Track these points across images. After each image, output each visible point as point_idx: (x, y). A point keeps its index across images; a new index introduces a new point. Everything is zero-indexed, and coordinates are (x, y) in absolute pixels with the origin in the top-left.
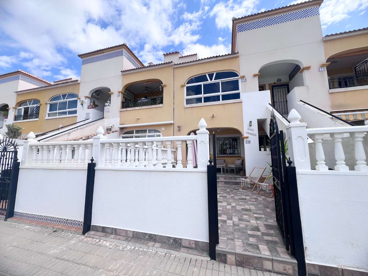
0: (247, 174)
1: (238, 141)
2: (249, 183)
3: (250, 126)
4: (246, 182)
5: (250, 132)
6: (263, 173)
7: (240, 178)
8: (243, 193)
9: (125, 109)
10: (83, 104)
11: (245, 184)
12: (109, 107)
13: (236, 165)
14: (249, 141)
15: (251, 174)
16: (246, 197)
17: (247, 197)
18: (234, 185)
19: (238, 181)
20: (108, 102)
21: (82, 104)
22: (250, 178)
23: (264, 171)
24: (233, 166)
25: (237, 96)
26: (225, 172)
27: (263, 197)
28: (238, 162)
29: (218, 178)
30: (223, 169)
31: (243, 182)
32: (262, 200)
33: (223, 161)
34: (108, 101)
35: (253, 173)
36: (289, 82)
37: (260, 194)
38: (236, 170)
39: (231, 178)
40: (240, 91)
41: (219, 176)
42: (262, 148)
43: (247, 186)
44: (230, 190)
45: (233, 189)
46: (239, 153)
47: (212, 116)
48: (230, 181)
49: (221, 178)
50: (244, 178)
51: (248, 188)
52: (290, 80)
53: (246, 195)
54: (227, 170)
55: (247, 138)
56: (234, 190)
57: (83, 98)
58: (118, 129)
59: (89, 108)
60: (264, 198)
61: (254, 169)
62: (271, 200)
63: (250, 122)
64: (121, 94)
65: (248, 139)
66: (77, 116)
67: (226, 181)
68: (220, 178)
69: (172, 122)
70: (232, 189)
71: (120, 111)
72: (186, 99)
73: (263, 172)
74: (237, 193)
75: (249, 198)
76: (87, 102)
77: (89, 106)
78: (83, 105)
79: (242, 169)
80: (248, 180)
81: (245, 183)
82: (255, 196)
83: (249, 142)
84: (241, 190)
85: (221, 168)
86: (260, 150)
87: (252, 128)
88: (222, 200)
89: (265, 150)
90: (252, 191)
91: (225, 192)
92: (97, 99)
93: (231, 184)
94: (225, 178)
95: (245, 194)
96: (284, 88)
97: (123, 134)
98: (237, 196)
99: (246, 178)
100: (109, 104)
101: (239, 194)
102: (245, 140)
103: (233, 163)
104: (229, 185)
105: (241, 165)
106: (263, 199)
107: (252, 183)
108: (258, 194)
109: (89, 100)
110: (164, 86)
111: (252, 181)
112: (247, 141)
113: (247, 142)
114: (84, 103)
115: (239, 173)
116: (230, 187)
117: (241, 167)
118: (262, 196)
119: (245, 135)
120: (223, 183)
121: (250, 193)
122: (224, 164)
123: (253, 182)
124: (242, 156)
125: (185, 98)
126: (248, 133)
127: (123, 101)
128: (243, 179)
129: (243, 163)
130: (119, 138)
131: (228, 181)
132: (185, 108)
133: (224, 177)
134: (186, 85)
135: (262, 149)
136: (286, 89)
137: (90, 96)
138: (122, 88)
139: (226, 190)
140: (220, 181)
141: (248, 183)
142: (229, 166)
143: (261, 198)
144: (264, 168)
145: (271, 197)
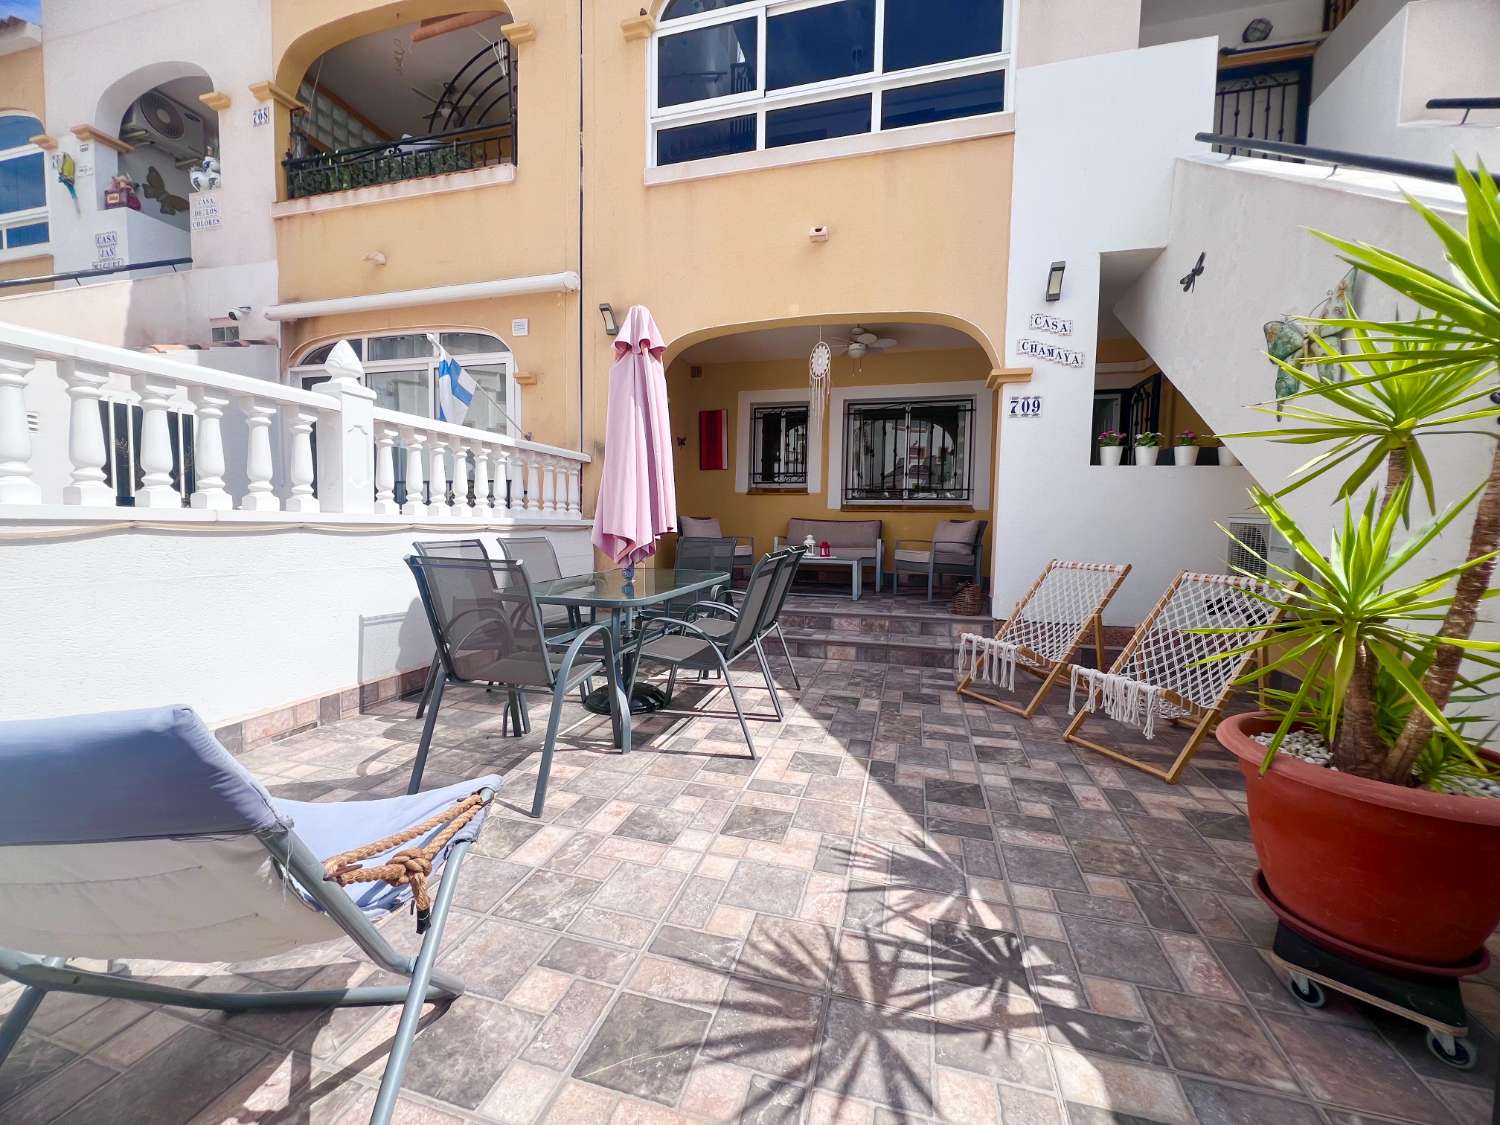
0: (1001, 607)
1: (961, 424)
2: (1009, 663)
3: (1053, 298)
4: (991, 657)
5: (1046, 339)
6: (1105, 603)
7: (957, 628)
8: (961, 732)
9: (300, 206)
10: (77, 181)
11: (980, 666)
12: (213, 194)
13: (937, 553)
14: (1031, 402)
15: (1028, 606)
16: (979, 774)
17: (994, 778)
18: (914, 664)
19: (943, 643)
20: (208, 164)
21: (69, 183)
22: (1019, 629)
23: (1118, 584)
24: (924, 557)
25: (985, 95)
26: (878, 588)
27: (1109, 777)
28: (953, 535)
29: (830, 620)
30: (868, 571)
31: (969, 652)
32: (1105, 806)
33: (870, 531)
34: (207, 159)
35: (1040, 599)
36: (1319, 43)
37: (1080, 745)
38: (940, 576)
39: (898, 626)
40: (1009, 57)
41: (836, 611)
42: (1107, 445)
43: (995, 681)
44: (884, 705)
45: (907, 697)
46: (965, 486)
47: (813, 232)
48: (895, 640)
49: (844, 622)
50: (979, 628)
51: (1002, 694)
52: (1327, 26)
53: (983, 754)
54: (888, 580)
55: (1023, 377)
56: (906, 704)
57: (69, 144)
58: (274, 330)
59: (108, 206)
60: (1121, 786)
61: (1049, 575)
62: (1178, 816)
63: (1054, 269)
64: (270, 104)
65: (1029, 391)
66: (52, 257)
67: (868, 640)
68: (836, 621)
69: (570, 279)
70: (895, 695)
71: (279, 219)
72: (653, 125)
73: (1111, 594)
74: (919, 734)
75: (1004, 782)
76: (96, 167)
77: (107, 193)
78: (76, 187)
79: (975, 572)
80: (1001, 643)
81: (985, 656)
82: (1051, 765)
83: (1033, 406)
84: (951, 705)
85: (851, 566)
86: (1096, 460)
87: (1058, 312)
88: (791, 806)
89: (1127, 459)
90: (1021, 716)
91: (842, 717)
92: (178, 160)
93: (898, 662)
94: (869, 621)
95: (978, 741)
96: (1279, 85)
97: (303, 363)
98: (915, 755)
99: (991, 628)
100: (213, 175)
101: (932, 736)
102: (1007, 393)
103: (926, 543)
104: (884, 666)
105: (966, 551)
106: (1108, 793)
107: (1030, 663)
108: (1069, 741)
109: (112, 157)
110: (521, 42)
111: (1026, 652)
112: (1020, 404)
113: (1018, 410)
114: (78, 173)
115: (955, 594)
116: (892, 678)
117: (969, 561)
118: (1097, 762)
119: (1010, 359)
120: (852, 652)
121: (1007, 735)
122: (875, 546)
123: (1040, 659)
124: (978, 502)
125: (649, 122)
126: (1034, 348)
127: (289, 155)
128: (970, 636)
129: (983, 539)
130: (282, 382)
131: (882, 641)
132: (649, 188)
133: (863, 617)
134: (660, 25)
135: (1111, 453)
136: (1292, 92)
137: (113, 131)
138: (278, 63)
139: (856, 702)
140: (833, 637)
141: (1000, 660)
142: (900, 555)
143: (1091, 780)
144: (1121, 568)
145: (1169, 776)
